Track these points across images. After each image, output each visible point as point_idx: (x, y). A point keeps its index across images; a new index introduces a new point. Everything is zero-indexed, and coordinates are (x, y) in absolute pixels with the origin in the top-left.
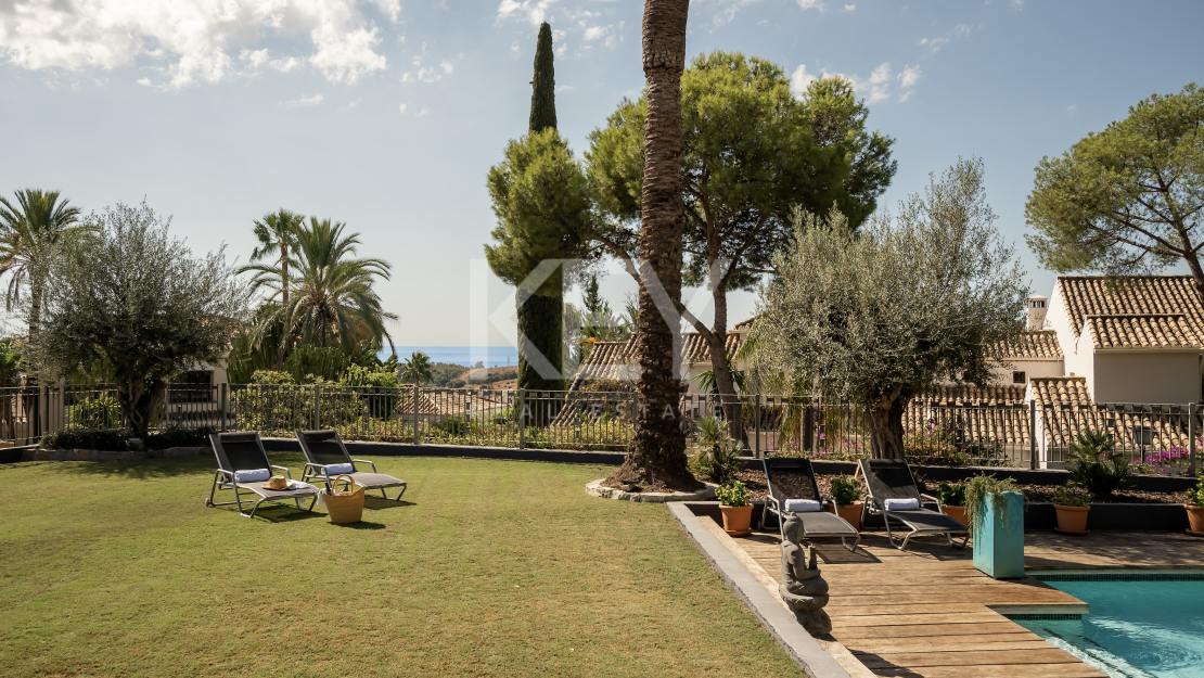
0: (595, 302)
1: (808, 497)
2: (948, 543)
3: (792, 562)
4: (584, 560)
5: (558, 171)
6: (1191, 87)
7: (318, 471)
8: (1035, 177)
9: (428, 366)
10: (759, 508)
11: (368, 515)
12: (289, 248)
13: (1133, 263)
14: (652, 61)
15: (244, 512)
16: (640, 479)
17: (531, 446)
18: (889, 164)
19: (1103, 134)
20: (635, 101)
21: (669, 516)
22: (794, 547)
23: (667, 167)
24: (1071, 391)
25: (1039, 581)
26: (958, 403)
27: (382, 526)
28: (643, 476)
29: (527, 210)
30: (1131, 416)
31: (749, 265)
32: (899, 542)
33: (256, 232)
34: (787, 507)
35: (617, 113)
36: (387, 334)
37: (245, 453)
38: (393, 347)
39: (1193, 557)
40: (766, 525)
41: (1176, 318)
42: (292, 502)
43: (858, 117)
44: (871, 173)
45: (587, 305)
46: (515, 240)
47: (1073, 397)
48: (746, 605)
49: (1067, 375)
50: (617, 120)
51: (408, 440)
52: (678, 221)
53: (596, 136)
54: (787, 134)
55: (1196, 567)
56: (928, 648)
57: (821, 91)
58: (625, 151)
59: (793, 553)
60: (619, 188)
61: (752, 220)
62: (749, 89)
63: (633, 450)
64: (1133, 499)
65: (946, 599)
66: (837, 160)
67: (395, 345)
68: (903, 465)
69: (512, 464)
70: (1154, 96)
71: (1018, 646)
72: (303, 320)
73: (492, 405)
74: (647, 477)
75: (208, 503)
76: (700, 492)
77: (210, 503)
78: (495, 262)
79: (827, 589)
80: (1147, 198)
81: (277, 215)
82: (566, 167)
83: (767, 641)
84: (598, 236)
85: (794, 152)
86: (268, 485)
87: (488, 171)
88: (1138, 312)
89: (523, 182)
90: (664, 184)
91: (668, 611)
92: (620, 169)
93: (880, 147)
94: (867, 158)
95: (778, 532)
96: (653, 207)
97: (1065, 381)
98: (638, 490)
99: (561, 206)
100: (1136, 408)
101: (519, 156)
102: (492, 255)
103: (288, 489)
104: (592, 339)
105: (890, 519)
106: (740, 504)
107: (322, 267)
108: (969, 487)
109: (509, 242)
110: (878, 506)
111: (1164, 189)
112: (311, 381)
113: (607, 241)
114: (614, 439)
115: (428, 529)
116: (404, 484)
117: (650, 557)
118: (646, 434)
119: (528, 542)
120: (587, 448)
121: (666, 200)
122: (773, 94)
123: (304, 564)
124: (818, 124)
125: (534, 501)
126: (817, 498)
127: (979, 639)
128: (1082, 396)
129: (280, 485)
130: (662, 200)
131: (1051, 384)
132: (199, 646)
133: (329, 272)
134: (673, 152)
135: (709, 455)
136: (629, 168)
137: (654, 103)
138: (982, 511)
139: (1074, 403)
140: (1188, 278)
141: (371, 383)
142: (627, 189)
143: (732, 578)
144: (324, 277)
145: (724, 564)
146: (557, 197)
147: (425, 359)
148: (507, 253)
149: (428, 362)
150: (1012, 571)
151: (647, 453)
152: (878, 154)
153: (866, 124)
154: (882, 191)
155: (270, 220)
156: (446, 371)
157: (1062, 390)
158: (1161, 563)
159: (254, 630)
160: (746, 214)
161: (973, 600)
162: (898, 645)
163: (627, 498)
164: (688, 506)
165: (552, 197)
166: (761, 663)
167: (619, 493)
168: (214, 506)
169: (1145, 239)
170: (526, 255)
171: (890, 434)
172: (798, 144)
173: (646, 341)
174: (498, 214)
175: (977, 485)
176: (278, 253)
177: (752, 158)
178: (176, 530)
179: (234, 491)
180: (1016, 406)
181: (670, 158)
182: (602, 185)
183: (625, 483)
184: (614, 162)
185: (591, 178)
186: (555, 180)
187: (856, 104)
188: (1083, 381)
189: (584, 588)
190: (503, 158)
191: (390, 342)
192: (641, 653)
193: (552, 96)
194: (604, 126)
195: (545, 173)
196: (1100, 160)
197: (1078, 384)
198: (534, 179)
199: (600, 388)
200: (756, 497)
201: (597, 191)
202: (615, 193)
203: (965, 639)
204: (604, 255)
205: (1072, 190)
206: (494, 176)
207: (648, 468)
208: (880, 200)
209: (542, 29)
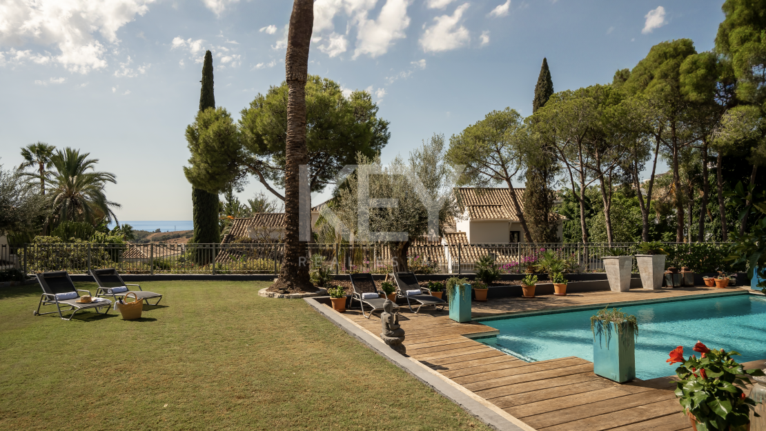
0: (231, 197)
1: (372, 292)
2: (436, 308)
3: (388, 322)
4: (275, 329)
5: (226, 129)
6: (508, 108)
7: (106, 291)
8: (449, 143)
9: (131, 232)
10: (349, 298)
11: (144, 314)
12: (45, 165)
13: (486, 182)
14: (291, 77)
15: (63, 317)
16: (288, 287)
17: (218, 273)
18: (387, 134)
19: (475, 126)
20: (265, 95)
21: (307, 305)
22: (389, 315)
23: (299, 131)
24: (460, 238)
25: (477, 322)
26: (422, 245)
27: (154, 320)
28: (289, 285)
29: (209, 149)
30: (484, 248)
31: (320, 180)
32: (415, 310)
33: (23, 154)
34: (363, 297)
35: (255, 101)
36: (113, 214)
37: (59, 283)
38: (117, 222)
39: (529, 307)
40: (352, 306)
41: (500, 206)
42: (93, 310)
43: (373, 111)
44: (379, 137)
45: (227, 199)
46: (202, 164)
47: (461, 241)
48: (364, 344)
49: (458, 232)
50: (254, 104)
51: (146, 273)
52: (305, 158)
53: (245, 112)
54: (343, 117)
55: (531, 311)
56: (445, 356)
57: (357, 97)
58: (262, 121)
59: (389, 318)
60: (259, 140)
61: (322, 158)
62: (326, 94)
63: (283, 273)
64: (500, 284)
65: (444, 333)
66: (367, 131)
67: (118, 220)
68: (412, 274)
69: (210, 282)
70: (494, 111)
71: (480, 351)
72: (60, 207)
73: (176, 252)
74: (291, 286)
75: (36, 314)
76: (318, 292)
77: (38, 314)
78: (190, 176)
79: (404, 333)
80: (492, 154)
81: (37, 145)
82: (231, 127)
83: (383, 360)
84: (243, 163)
85: (346, 126)
86: (79, 300)
87: (186, 127)
88: (485, 204)
89: (207, 134)
90: (298, 139)
91: (329, 350)
92: (259, 129)
93: (383, 126)
94: (376, 131)
95: (361, 309)
96: (292, 150)
97: (458, 234)
98: (288, 293)
99: (228, 147)
100: (486, 245)
101: (204, 120)
102: (188, 172)
103: (93, 303)
104: (229, 217)
105: (410, 299)
106: (341, 296)
107: (73, 176)
108: (448, 283)
109: (198, 166)
110: (403, 293)
111: (498, 151)
112: (73, 241)
113: (250, 167)
114: (264, 267)
115: (182, 319)
116: (161, 296)
117: (307, 325)
118: (290, 264)
119: (241, 322)
120: (249, 272)
121: (299, 147)
122: (336, 96)
123: (119, 343)
124: (356, 113)
125: (234, 301)
126: (376, 292)
127: (464, 349)
128: (465, 241)
129: (87, 300)
130: (297, 147)
131: (452, 236)
132: (79, 393)
133: (77, 179)
134: (302, 123)
135: (318, 274)
136: (264, 129)
137: (292, 98)
138: (454, 293)
139: (462, 244)
140: (508, 189)
141: (107, 242)
142: (263, 140)
143: (353, 332)
144: (74, 182)
145: (345, 326)
146: (226, 143)
147: (130, 228)
148: (197, 171)
149: (132, 229)
150: (467, 319)
151: (291, 274)
152: (382, 128)
153: (376, 114)
154: (384, 146)
155: (33, 148)
156: (138, 234)
157: (457, 238)
158: (519, 310)
159: (110, 382)
160: (319, 154)
161: (455, 333)
162: (432, 356)
163: (283, 297)
164: (315, 299)
165: (223, 142)
166: (385, 370)
167: (277, 295)
168: (40, 315)
169: (490, 172)
170: (208, 172)
171: (402, 260)
172: (349, 122)
173: (289, 218)
174: (191, 150)
175: (452, 282)
176: (37, 166)
177: (324, 127)
178: (23, 330)
179: (56, 305)
180: (439, 246)
181: (300, 126)
182: (249, 138)
183: (280, 289)
184: (256, 126)
185: (243, 133)
186: (225, 134)
187: (373, 105)
188: (465, 234)
189: (282, 343)
190: (194, 121)
191: (116, 219)
192: (328, 371)
193: (212, 89)
194: (249, 107)
195: (220, 130)
196: (475, 137)
197: (463, 235)
198: (214, 133)
199: (242, 242)
200: (348, 293)
201: (246, 141)
202: (256, 142)
203: (458, 350)
204: (248, 173)
205: (465, 150)
206: (190, 130)
207: (292, 281)
208: (383, 150)
209: (207, 54)
